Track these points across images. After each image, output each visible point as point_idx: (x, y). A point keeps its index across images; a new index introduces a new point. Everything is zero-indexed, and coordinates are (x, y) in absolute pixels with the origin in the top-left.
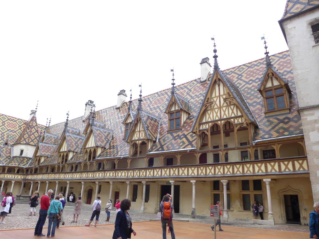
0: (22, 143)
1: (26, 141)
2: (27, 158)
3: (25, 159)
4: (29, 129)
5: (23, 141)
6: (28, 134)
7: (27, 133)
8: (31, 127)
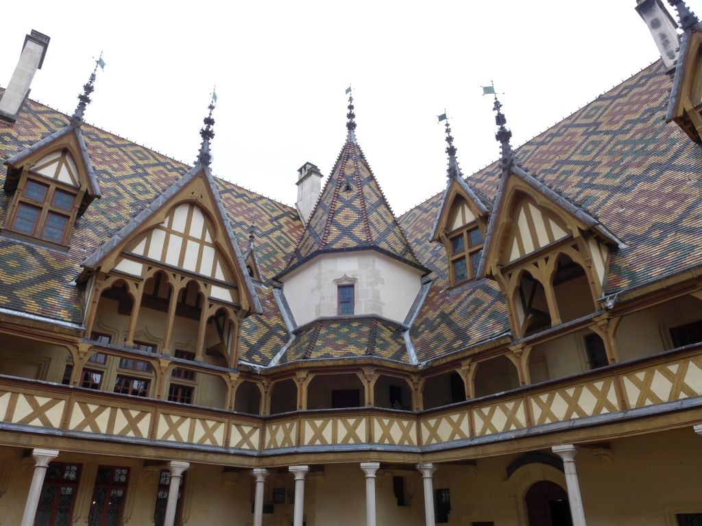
0: (335, 246)
1: (352, 237)
2: (388, 323)
3: (379, 324)
4: (348, 189)
5: (339, 238)
6: (353, 208)
7: (348, 204)
8: (356, 183)
